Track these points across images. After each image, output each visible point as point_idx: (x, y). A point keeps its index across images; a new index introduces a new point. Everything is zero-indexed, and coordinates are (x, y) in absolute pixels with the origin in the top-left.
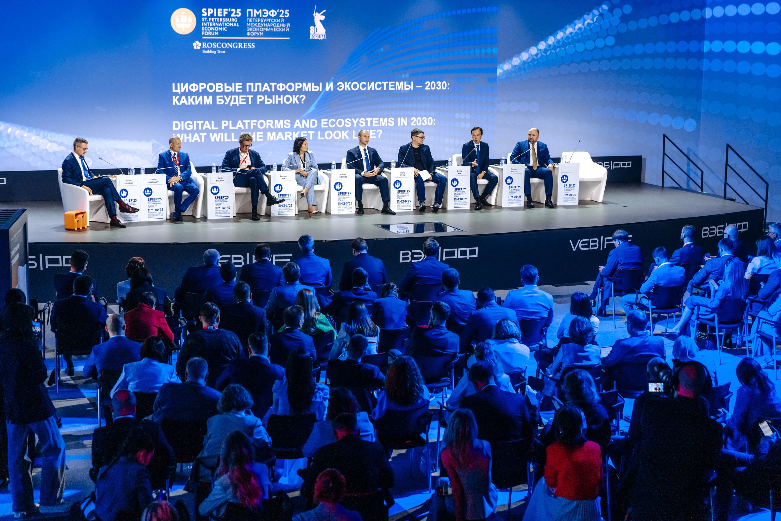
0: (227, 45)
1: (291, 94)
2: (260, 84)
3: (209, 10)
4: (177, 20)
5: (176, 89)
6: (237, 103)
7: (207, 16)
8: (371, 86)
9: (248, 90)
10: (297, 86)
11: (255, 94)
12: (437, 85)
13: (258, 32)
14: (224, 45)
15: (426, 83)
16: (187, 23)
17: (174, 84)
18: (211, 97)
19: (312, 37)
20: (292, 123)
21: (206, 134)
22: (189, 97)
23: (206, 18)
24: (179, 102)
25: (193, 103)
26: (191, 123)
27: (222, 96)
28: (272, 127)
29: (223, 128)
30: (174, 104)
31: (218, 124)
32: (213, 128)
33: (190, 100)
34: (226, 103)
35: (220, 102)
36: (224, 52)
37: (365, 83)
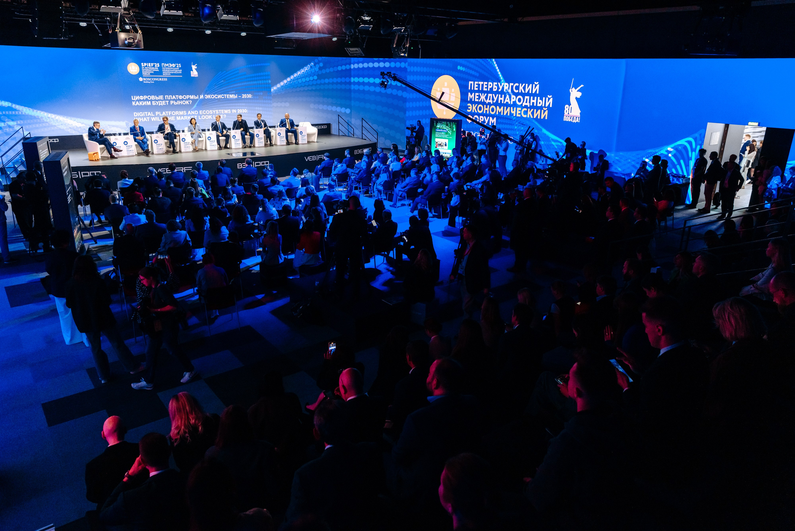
0: (155, 79)
1: (185, 100)
2: (171, 96)
3: (145, 64)
4: (130, 68)
5: (133, 98)
6: (162, 104)
7: (144, 66)
8: (220, 96)
9: (166, 99)
10: (188, 97)
11: (170, 100)
12: (247, 96)
13: (168, 73)
14: (153, 79)
15: (242, 95)
16: (135, 69)
17: (132, 97)
18: (150, 102)
19: (192, 76)
20: (187, 113)
21: (149, 118)
22: (140, 102)
23: (144, 67)
24: (136, 104)
25: (142, 105)
26: (142, 113)
27: (155, 101)
28: (179, 114)
29: (157, 115)
30: (133, 105)
31: (154, 113)
32: (152, 115)
33: (141, 103)
34: (157, 104)
35: (154, 104)
36: (154, 82)
37: (217, 95)
